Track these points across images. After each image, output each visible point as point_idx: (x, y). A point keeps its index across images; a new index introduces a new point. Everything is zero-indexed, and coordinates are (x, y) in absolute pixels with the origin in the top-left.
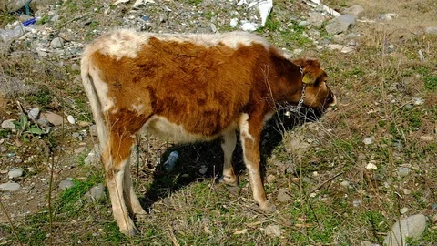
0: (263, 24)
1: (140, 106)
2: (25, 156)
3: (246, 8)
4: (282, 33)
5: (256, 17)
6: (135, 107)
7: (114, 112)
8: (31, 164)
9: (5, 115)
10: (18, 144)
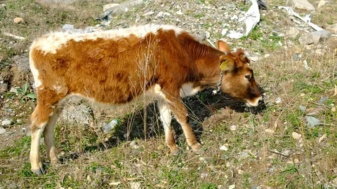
0: (246, 34)
1: (59, 87)
2: (18, 112)
3: (236, 22)
4: (262, 41)
5: (242, 29)
6: (55, 88)
7: (42, 89)
8: (20, 118)
9: (17, 84)
10: (17, 103)
